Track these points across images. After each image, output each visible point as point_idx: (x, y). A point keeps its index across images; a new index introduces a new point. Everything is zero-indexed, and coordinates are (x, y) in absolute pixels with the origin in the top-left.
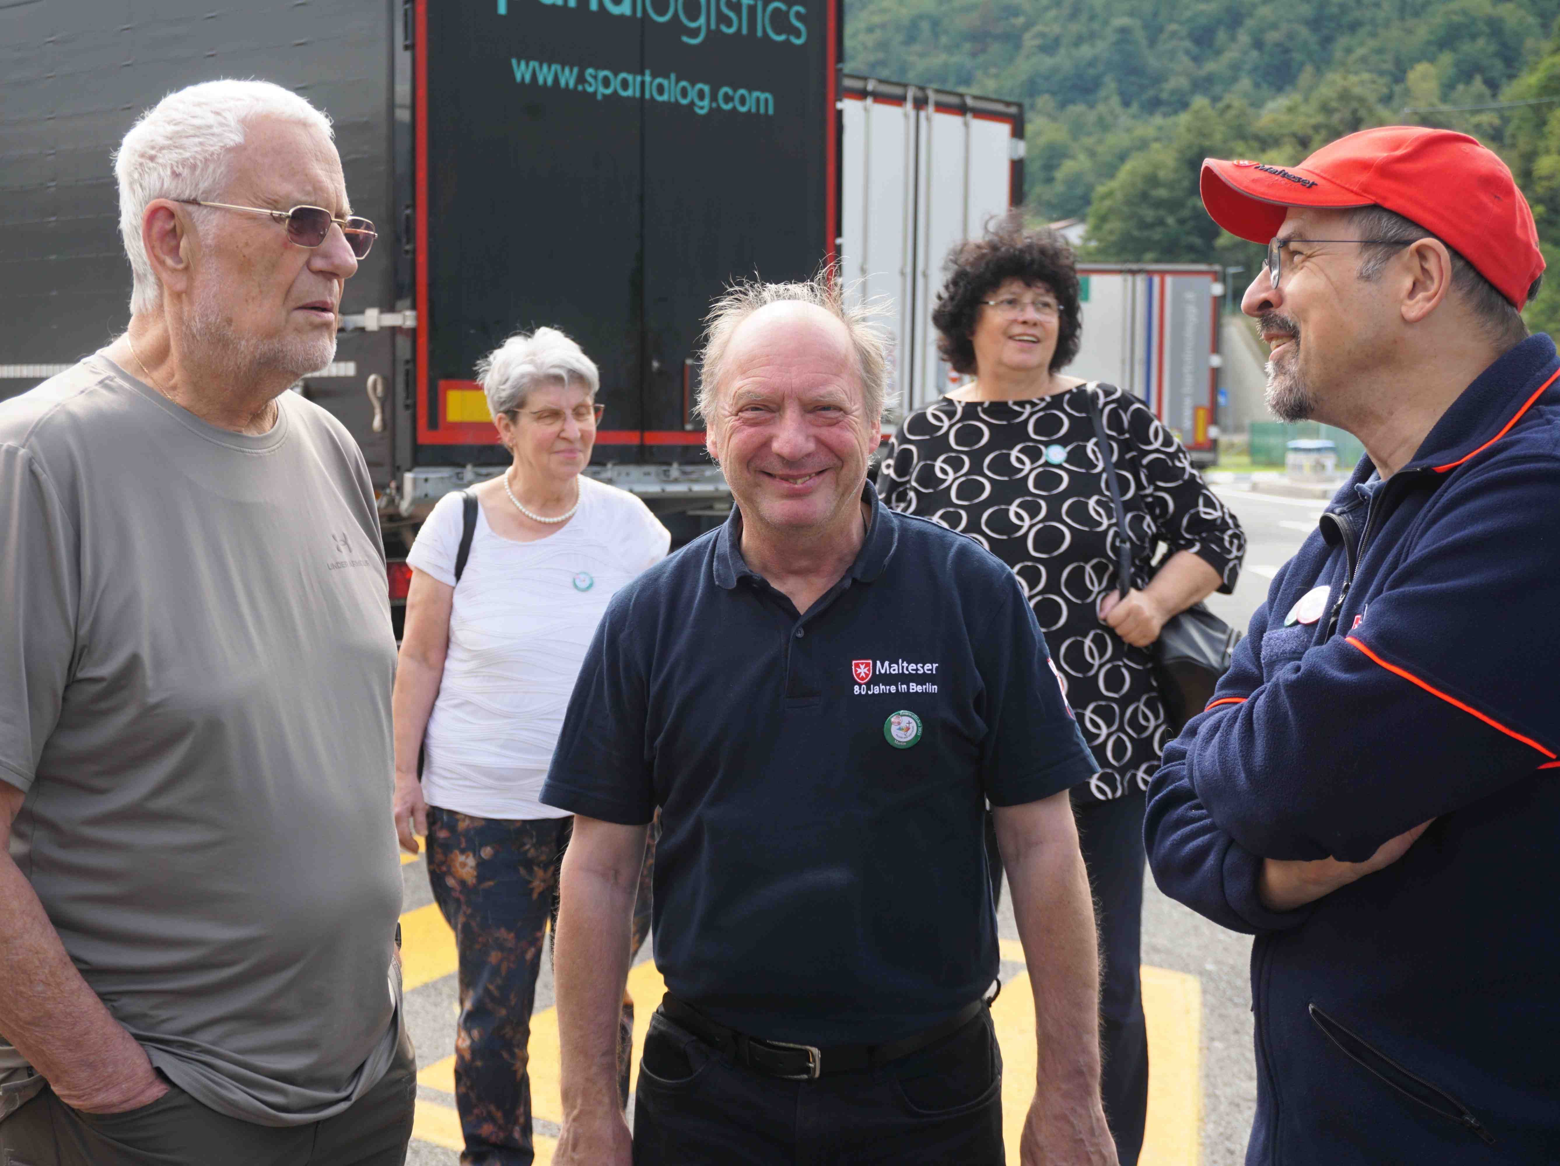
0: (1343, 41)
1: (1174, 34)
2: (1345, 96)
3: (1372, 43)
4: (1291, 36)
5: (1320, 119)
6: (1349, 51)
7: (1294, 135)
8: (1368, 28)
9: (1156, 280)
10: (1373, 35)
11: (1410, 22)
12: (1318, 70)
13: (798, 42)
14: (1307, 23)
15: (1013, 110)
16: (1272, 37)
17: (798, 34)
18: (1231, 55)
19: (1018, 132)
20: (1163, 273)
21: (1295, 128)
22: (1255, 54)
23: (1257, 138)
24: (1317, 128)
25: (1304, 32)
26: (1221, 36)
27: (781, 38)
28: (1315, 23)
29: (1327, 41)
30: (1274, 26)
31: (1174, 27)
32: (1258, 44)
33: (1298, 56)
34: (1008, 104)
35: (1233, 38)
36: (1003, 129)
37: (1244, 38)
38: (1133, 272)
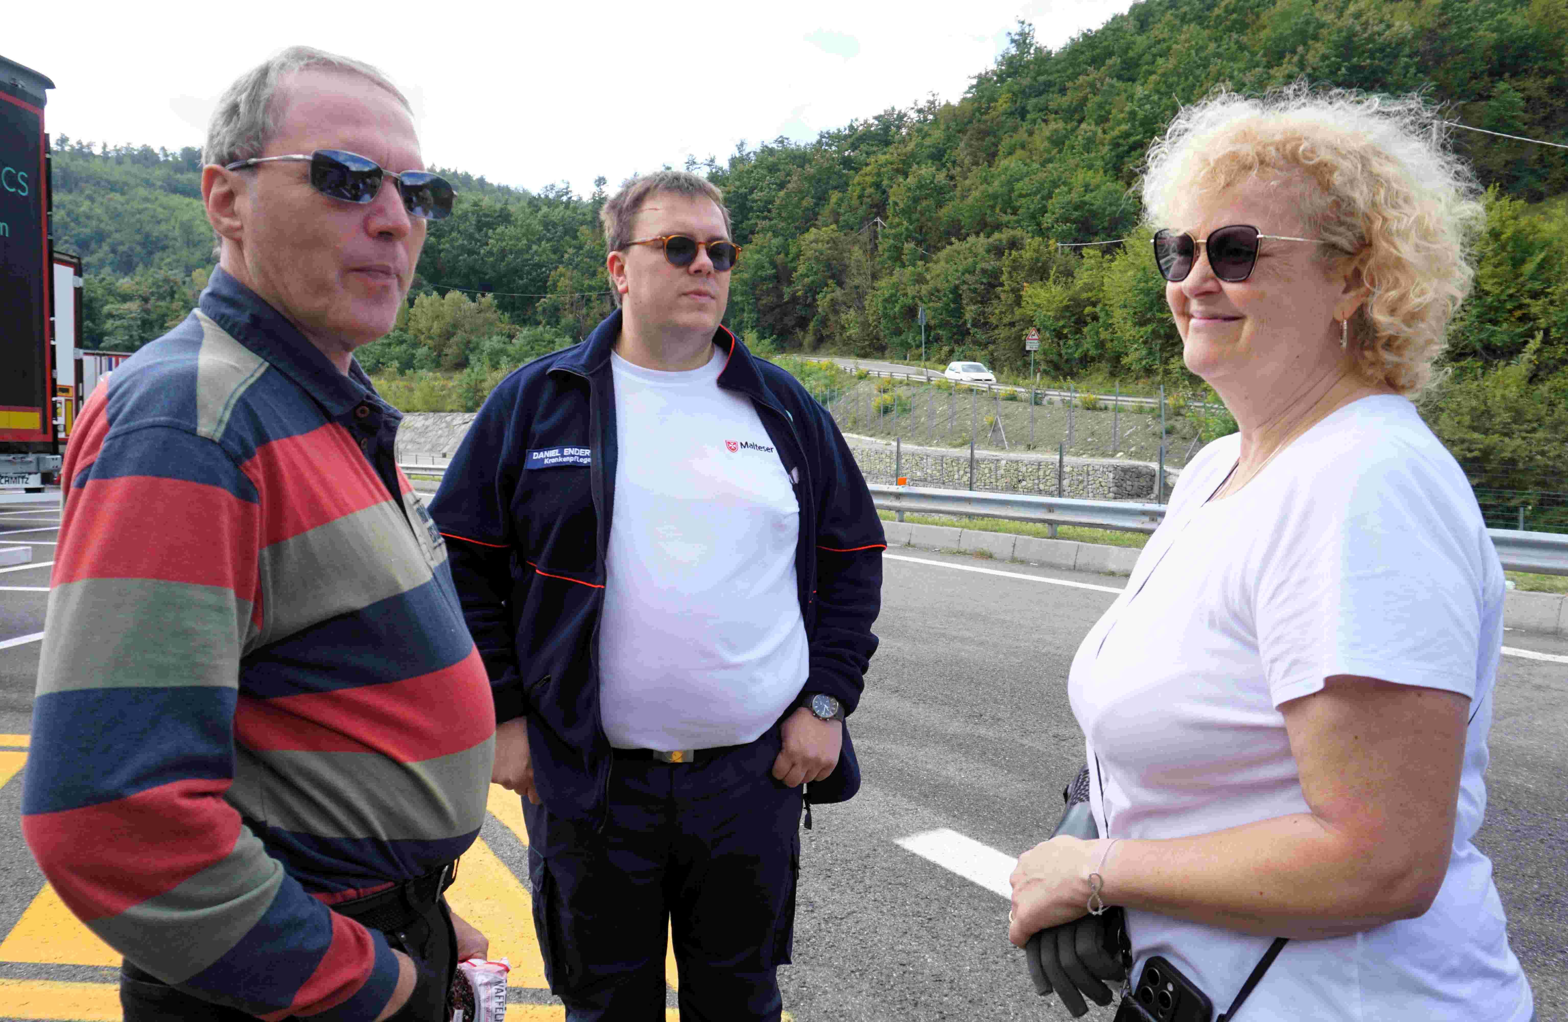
0: (157, 256)
1: (66, 242)
2: (166, 280)
3: (174, 257)
4: (131, 249)
5: (154, 289)
6: (162, 259)
7: (140, 296)
8: (171, 250)
9: (114, 359)
10: (175, 254)
11: (192, 250)
12: (146, 266)
13: (24, 194)
14: (139, 243)
15: (75, 260)
16: (121, 248)
17: (24, 190)
18: (100, 254)
19: (78, 272)
20: (117, 356)
21: (140, 292)
22: (112, 255)
23: (120, 295)
24: (152, 294)
25: (138, 249)
26: (93, 246)
27: (13, 190)
28: (143, 245)
29: (151, 253)
30: (122, 243)
31: (66, 238)
32: (114, 251)
33: (135, 259)
34: (72, 257)
35: (100, 247)
36: (71, 270)
37: (106, 247)
38: (101, 355)
